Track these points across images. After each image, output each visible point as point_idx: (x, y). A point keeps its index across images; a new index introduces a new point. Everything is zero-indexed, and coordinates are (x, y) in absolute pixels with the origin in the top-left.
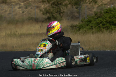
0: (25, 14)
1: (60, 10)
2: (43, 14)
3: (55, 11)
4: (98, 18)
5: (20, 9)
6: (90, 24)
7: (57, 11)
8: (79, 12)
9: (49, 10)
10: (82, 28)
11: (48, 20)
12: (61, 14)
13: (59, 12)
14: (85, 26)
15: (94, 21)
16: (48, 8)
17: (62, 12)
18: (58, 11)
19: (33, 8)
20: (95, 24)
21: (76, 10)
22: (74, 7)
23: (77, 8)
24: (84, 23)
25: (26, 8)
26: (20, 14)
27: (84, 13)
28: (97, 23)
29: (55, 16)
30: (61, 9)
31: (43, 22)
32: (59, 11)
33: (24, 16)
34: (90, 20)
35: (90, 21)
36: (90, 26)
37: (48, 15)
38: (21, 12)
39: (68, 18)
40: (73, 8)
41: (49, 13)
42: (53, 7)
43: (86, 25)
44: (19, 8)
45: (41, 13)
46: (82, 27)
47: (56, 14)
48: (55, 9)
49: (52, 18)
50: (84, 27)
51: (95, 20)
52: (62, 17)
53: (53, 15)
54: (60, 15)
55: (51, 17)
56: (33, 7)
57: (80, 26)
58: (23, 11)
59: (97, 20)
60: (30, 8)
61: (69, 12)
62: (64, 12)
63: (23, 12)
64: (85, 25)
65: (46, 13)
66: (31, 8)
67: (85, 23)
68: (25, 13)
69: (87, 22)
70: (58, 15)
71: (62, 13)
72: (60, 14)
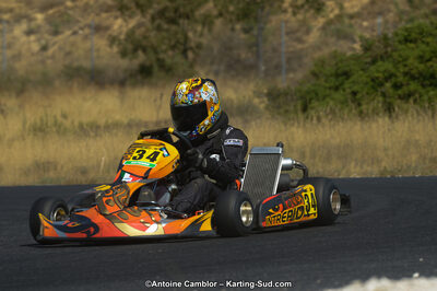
0: (53, 57)
1: (186, 38)
2: (124, 54)
3: (166, 41)
4: (374, 62)
5: (32, 38)
6: (346, 85)
7: (173, 43)
8: (254, 46)
9: (145, 37)
10: (318, 100)
11: (139, 77)
12: (190, 55)
13: (182, 47)
14: (328, 92)
15: (361, 72)
16: (139, 33)
17: (193, 44)
18: (178, 42)
19: (81, 32)
20: (367, 83)
21: (243, 36)
22: (238, 27)
23: (246, 31)
24: (322, 81)
25: (56, 33)
26: (33, 54)
27: (275, 50)
28: (373, 80)
29: (168, 61)
30: (190, 35)
31: (122, 84)
32: (182, 41)
33: (49, 62)
34: (347, 69)
35: (347, 75)
36: (348, 91)
37: (141, 57)
38: (36, 47)
39: (215, 67)
40: (233, 29)
41: (144, 50)
42: (159, 28)
43: (330, 88)
44: (29, 32)
45: (115, 49)
46: (317, 94)
47: (170, 53)
48: (164, 34)
49: (156, 69)
50: (324, 98)
51: (363, 70)
52: (191, 66)
53: (158, 60)
54: (186, 57)
55: (151, 66)
56: (82, 29)
57: (308, 92)
58: (43, 42)
59: (373, 68)
60: (68, 33)
61: (216, 47)
62: (199, 46)
63: (44, 48)
64: (326, 88)
65: (135, 50)
66: (75, 33)
67: (326, 81)
68: (50, 52)
69: (333, 79)
70: (179, 59)
71: (191, 48)
72: (184, 52)
